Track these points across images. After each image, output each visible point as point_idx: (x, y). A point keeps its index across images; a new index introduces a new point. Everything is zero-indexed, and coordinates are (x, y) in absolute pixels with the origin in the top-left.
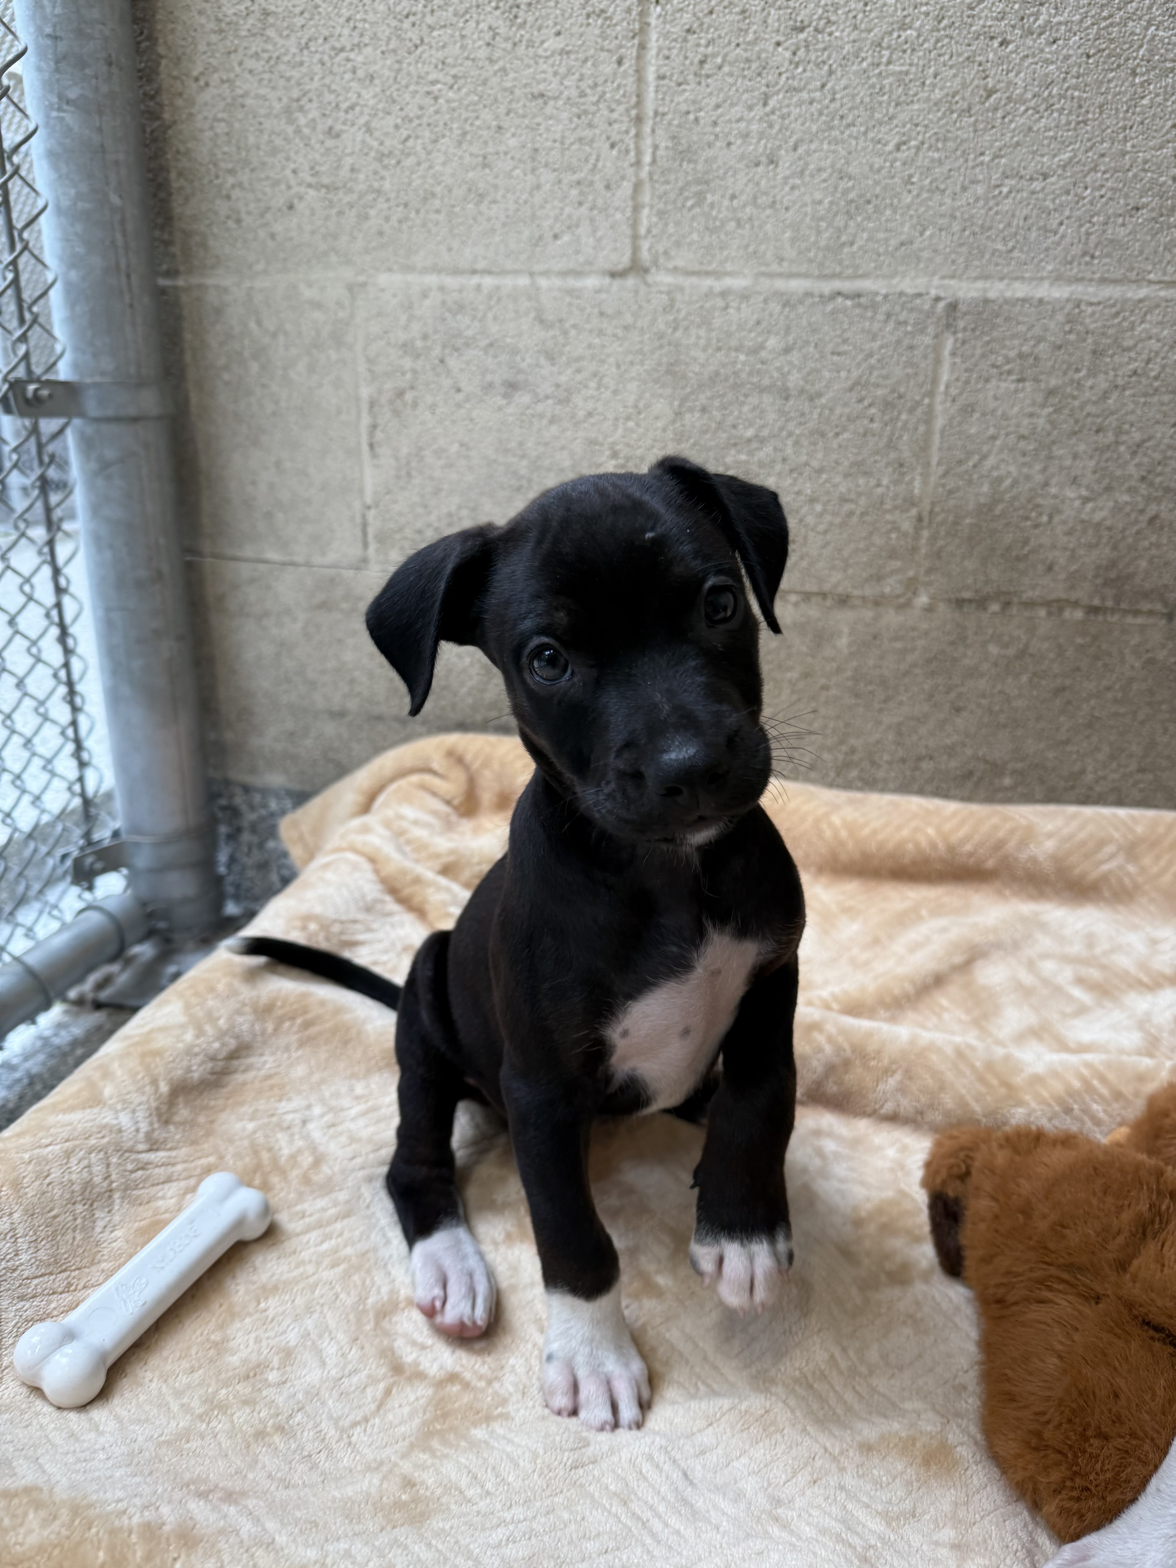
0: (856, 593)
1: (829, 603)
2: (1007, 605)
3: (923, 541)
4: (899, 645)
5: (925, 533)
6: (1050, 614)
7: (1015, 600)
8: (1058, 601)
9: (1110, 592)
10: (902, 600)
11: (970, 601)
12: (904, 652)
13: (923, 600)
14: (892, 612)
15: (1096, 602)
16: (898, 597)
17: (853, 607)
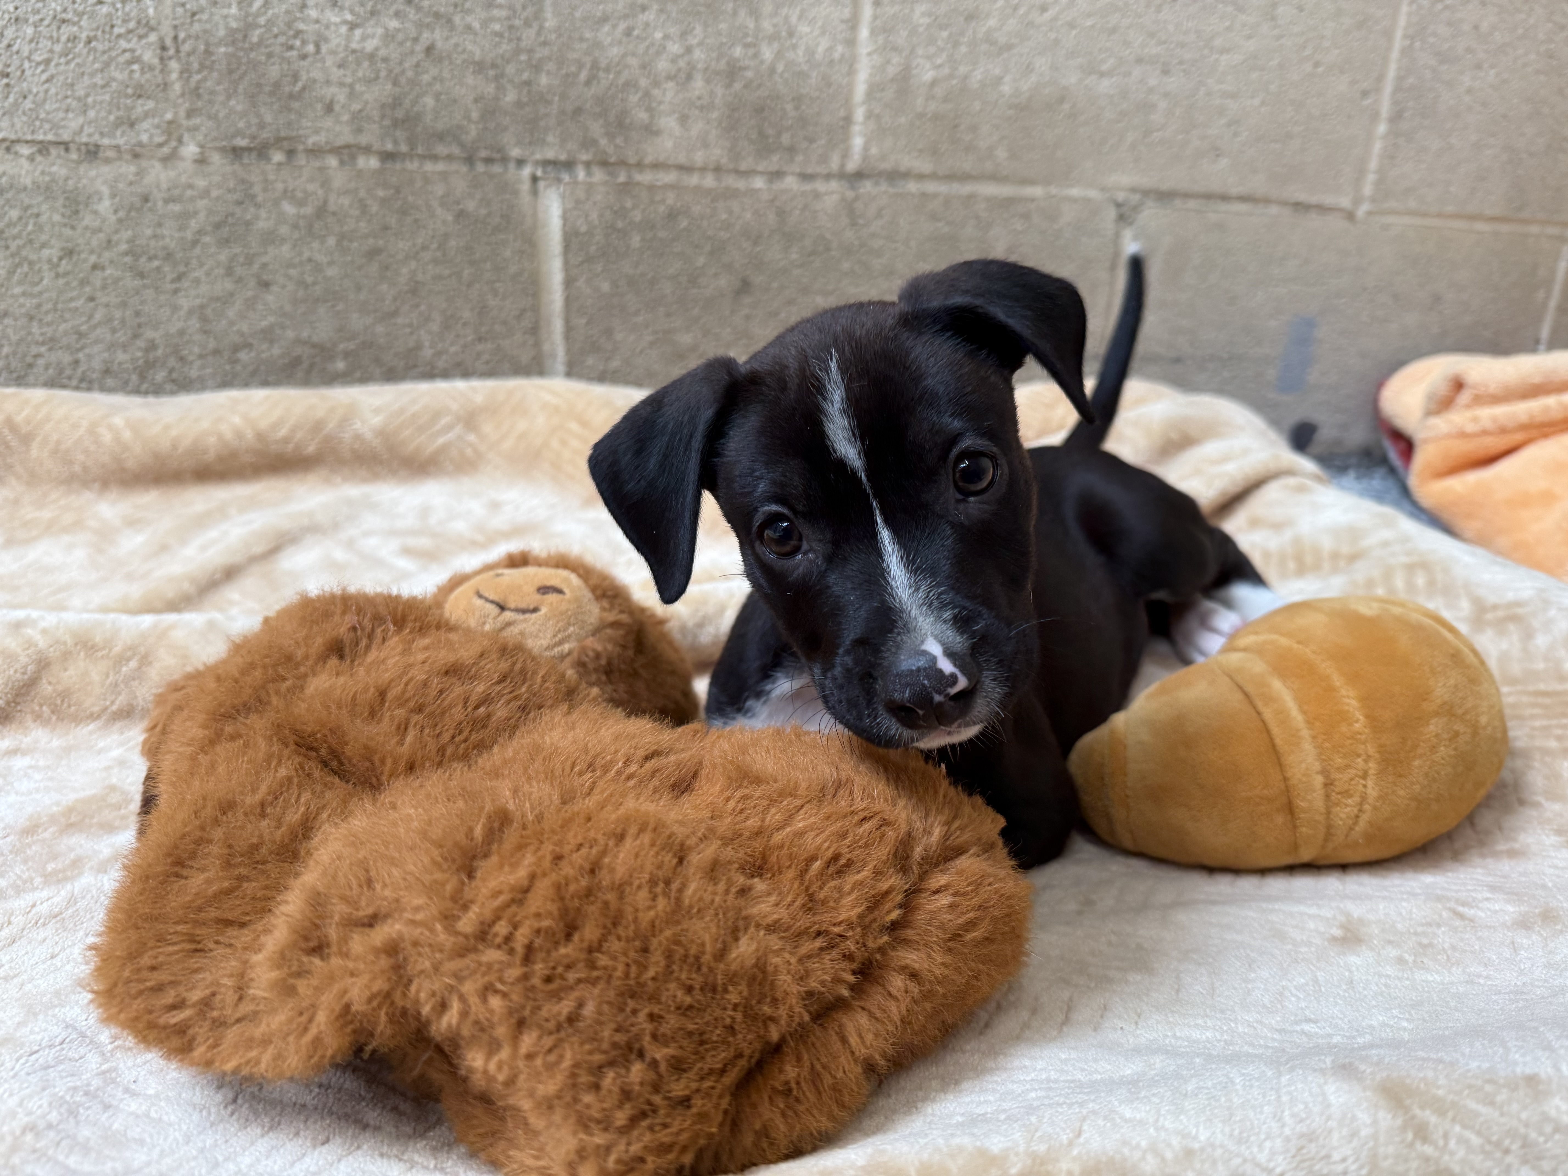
0: (106, 141)
1: (74, 156)
2: (291, 153)
3: (174, 76)
4: (177, 208)
5: (174, 65)
6: (342, 163)
7: (301, 147)
8: (348, 146)
9: (400, 134)
10: (166, 150)
11: (249, 149)
12: (185, 216)
13: (190, 150)
14: (158, 165)
15: (389, 147)
16: (160, 145)
17: (108, 161)
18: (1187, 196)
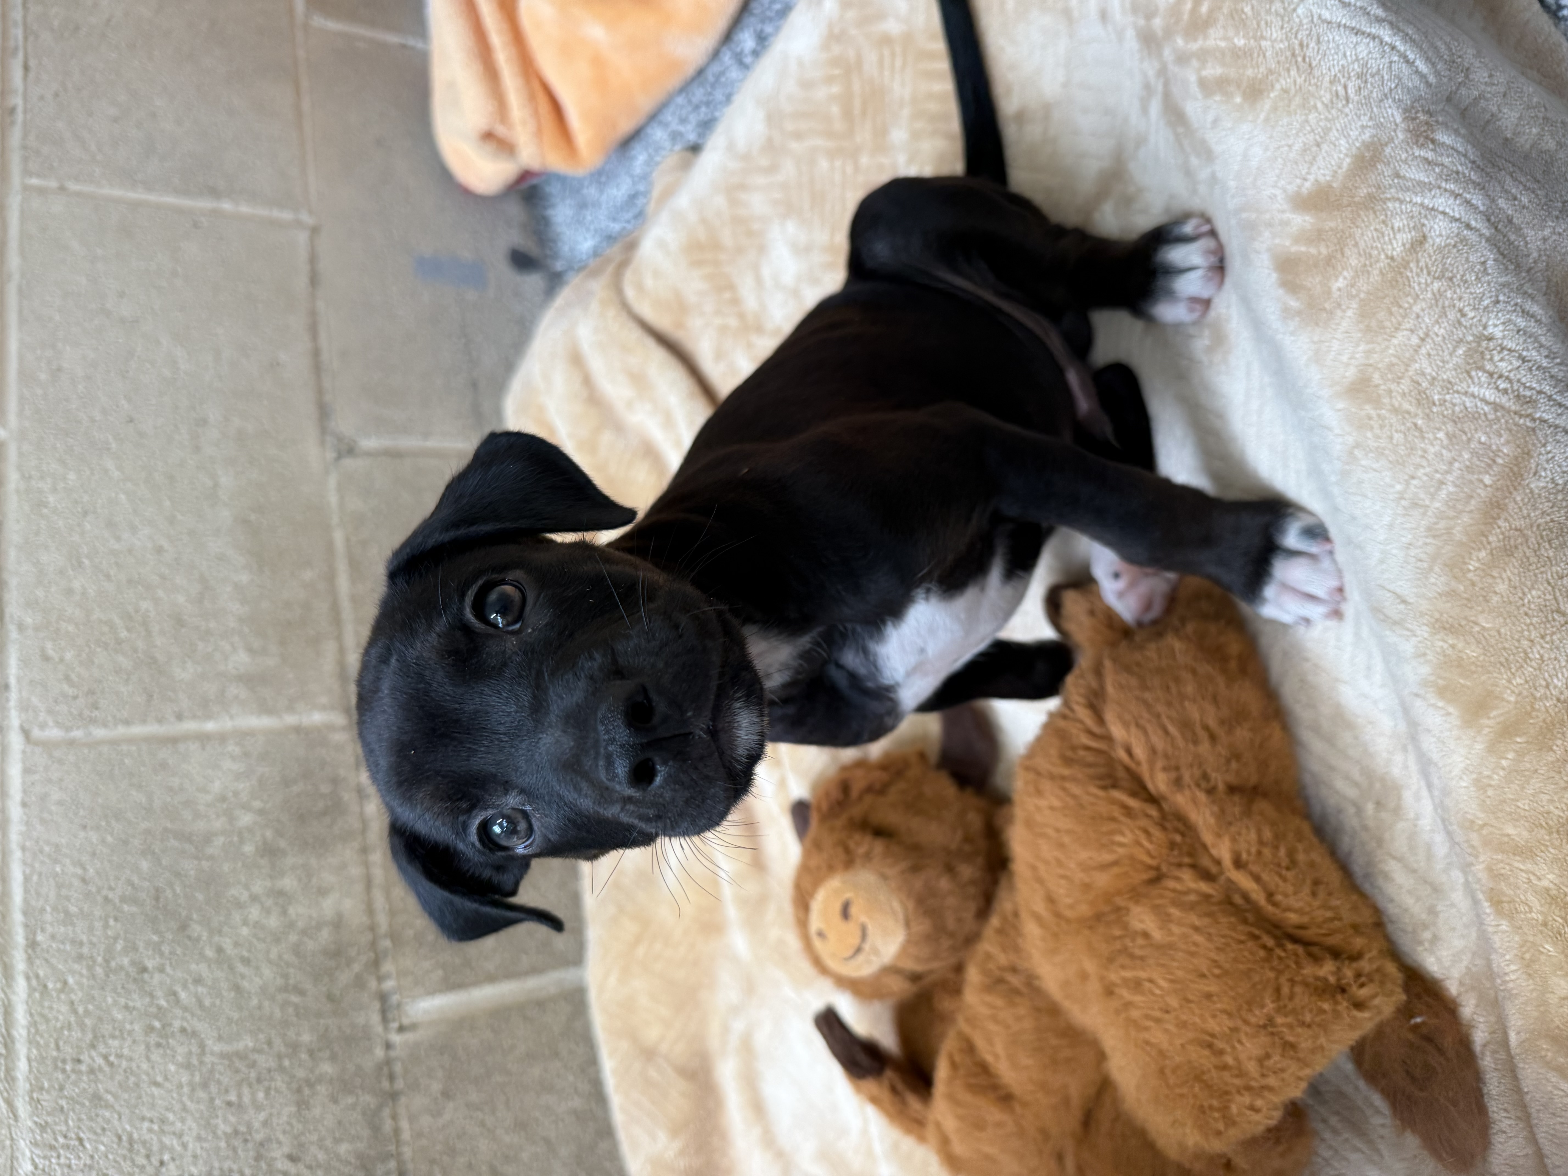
18: (320, 391)
